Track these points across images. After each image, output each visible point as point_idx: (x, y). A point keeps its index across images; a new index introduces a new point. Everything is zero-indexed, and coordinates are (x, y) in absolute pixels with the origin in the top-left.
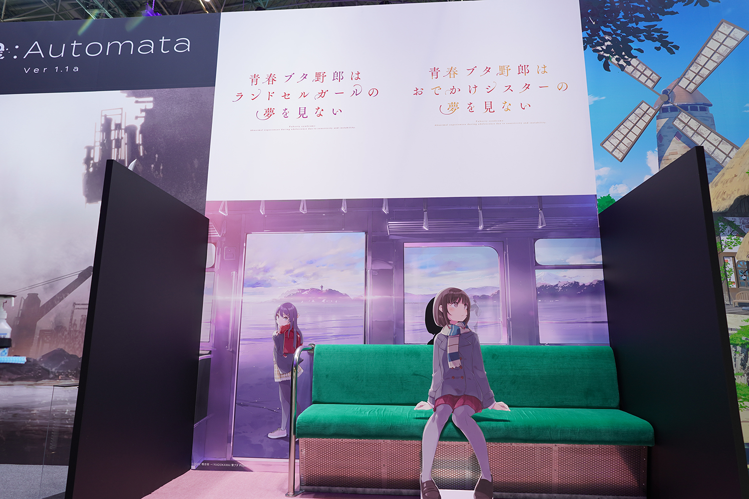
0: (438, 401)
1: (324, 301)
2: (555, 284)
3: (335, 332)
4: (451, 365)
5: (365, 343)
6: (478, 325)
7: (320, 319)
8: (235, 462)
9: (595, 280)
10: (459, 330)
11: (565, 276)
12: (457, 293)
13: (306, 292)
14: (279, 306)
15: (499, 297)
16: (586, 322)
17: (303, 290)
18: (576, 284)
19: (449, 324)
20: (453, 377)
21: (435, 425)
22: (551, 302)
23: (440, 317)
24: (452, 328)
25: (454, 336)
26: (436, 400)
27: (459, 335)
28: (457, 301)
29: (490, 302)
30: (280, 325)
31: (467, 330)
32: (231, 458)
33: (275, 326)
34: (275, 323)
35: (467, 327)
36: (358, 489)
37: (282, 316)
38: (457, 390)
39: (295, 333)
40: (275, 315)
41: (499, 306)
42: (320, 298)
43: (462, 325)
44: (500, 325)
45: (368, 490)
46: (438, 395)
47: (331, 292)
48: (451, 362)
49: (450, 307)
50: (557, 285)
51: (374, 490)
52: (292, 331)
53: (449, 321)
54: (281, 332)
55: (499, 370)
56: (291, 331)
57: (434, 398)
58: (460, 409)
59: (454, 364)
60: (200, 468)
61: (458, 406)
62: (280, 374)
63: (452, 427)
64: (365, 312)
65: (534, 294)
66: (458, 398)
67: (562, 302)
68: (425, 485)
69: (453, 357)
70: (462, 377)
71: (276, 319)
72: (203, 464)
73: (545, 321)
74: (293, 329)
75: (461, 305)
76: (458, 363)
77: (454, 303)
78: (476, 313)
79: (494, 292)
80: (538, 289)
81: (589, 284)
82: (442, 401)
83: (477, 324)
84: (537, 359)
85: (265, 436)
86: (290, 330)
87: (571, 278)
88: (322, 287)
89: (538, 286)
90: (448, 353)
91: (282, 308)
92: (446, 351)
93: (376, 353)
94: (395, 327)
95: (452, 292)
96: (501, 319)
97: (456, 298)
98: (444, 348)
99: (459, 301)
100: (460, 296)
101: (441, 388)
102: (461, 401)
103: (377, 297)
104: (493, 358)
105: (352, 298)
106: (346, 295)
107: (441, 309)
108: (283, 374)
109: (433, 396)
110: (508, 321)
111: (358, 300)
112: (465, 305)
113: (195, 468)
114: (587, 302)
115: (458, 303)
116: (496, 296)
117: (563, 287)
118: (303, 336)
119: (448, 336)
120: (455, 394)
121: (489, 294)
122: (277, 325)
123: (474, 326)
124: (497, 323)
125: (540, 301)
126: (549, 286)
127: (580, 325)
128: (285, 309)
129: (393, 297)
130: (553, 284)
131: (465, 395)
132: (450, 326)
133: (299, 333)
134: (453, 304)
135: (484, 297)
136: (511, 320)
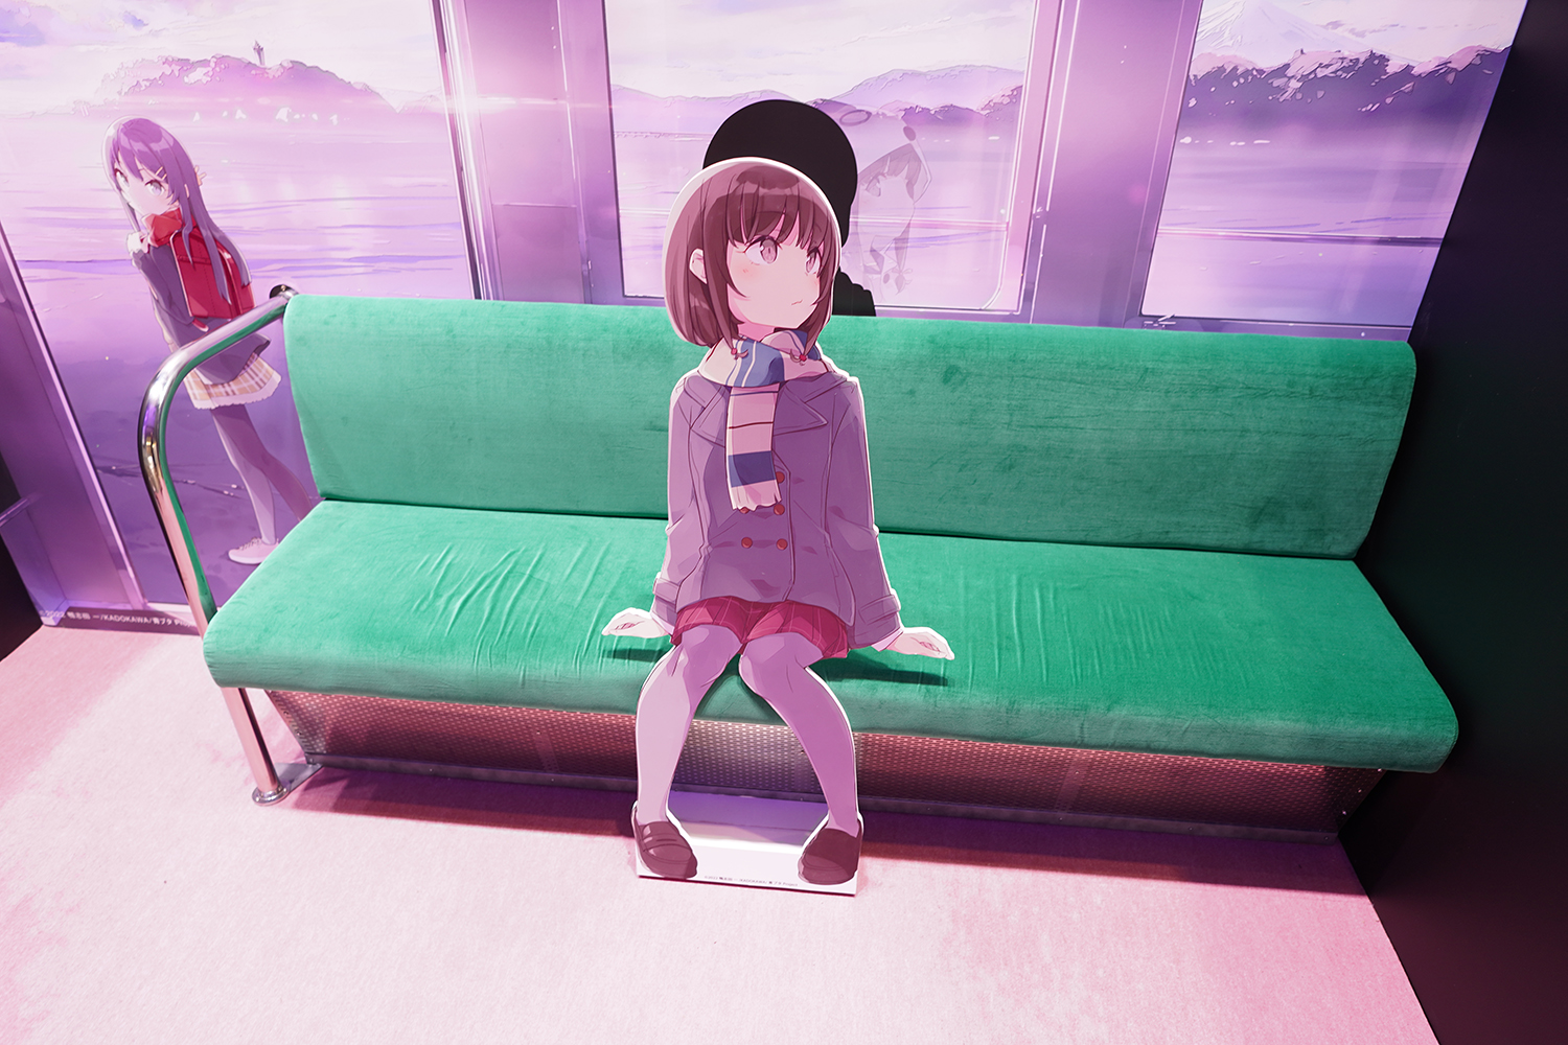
0: (687, 613)
1: (282, 114)
2: (1277, 63)
3: (362, 243)
4: (740, 497)
5: (478, 296)
6: (913, 233)
7: (288, 190)
8: (159, 615)
9: (1472, 48)
10: (777, 366)
11: (1336, 25)
12: (777, 191)
13: (198, 75)
14: (112, 132)
15: (1012, 119)
16: (1353, 240)
17: (186, 65)
18: (1377, 62)
19: (735, 334)
20: (748, 542)
21: (678, 682)
22: (1233, 148)
23: (695, 302)
24: (746, 355)
25: (753, 390)
26: (682, 610)
27: (776, 387)
28: (775, 234)
29: (971, 140)
30: (143, 214)
31: (811, 367)
32: (144, 605)
33: (125, 215)
34: (120, 205)
35: (813, 355)
36: (474, 769)
37: (137, 173)
38: (760, 585)
39: (211, 245)
40: (108, 171)
41: (1008, 159)
42: (263, 101)
43: (795, 344)
44: (998, 240)
45: (504, 775)
46: (690, 594)
47: (302, 76)
48: (742, 488)
49: (742, 258)
50: (1287, 66)
51: (523, 776)
52: (196, 237)
53: (733, 323)
54: (156, 239)
55: (961, 423)
56: (191, 235)
57: (673, 605)
58: (767, 645)
59: (754, 496)
60: (64, 623)
61: (762, 635)
62: (206, 386)
63: (739, 691)
64: (460, 169)
65: (1170, 101)
66: (763, 609)
67: (1283, 149)
68: (647, 831)
69: (750, 469)
70: (782, 543)
71: (120, 189)
72: (71, 615)
73: (1184, 230)
74: (196, 227)
75: (792, 253)
76: (768, 492)
77: (762, 240)
78: (910, 185)
79: (997, 92)
80: (1194, 87)
81: (1431, 67)
82: (702, 614)
83: (906, 231)
84: (1112, 392)
85: (221, 557)
86: (186, 232)
87: (1362, 35)
88: (259, 50)
89: (1199, 69)
90: (729, 452)
91: (124, 141)
92: (720, 444)
93: (508, 346)
94: (582, 232)
95: (750, 188)
96: (1008, 213)
97: (770, 217)
98: (713, 433)
99: (785, 233)
100: (791, 208)
101: (698, 573)
102: (773, 619)
103: (500, 103)
104: (946, 380)
105: (396, 103)
106: (367, 92)
107: (698, 268)
108: (215, 385)
109: (671, 598)
110: (1035, 223)
111: (418, 115)
112: (813, 252)
113: (53, 623)
114: (1392, 151)
115: (776, 244)
116: (1001, 114)
117: (1310, 81)
118: (245, 257)
119: (729, 388)
120: (751, 595)
121: (974, 101)
122: (132, 211)
123: (896, 240)
124: (989, 230)
125: (1187, 140)
126: (1247, 72)
127: (1321, 251)
128: (138, 146)
129: (568, 106)
130: (1268, 62)
131: (789, 604)
132: (739, 345)
133: (222, 244)
134: (757, 248)
135: (952, 117)
136: (1047, 217)
